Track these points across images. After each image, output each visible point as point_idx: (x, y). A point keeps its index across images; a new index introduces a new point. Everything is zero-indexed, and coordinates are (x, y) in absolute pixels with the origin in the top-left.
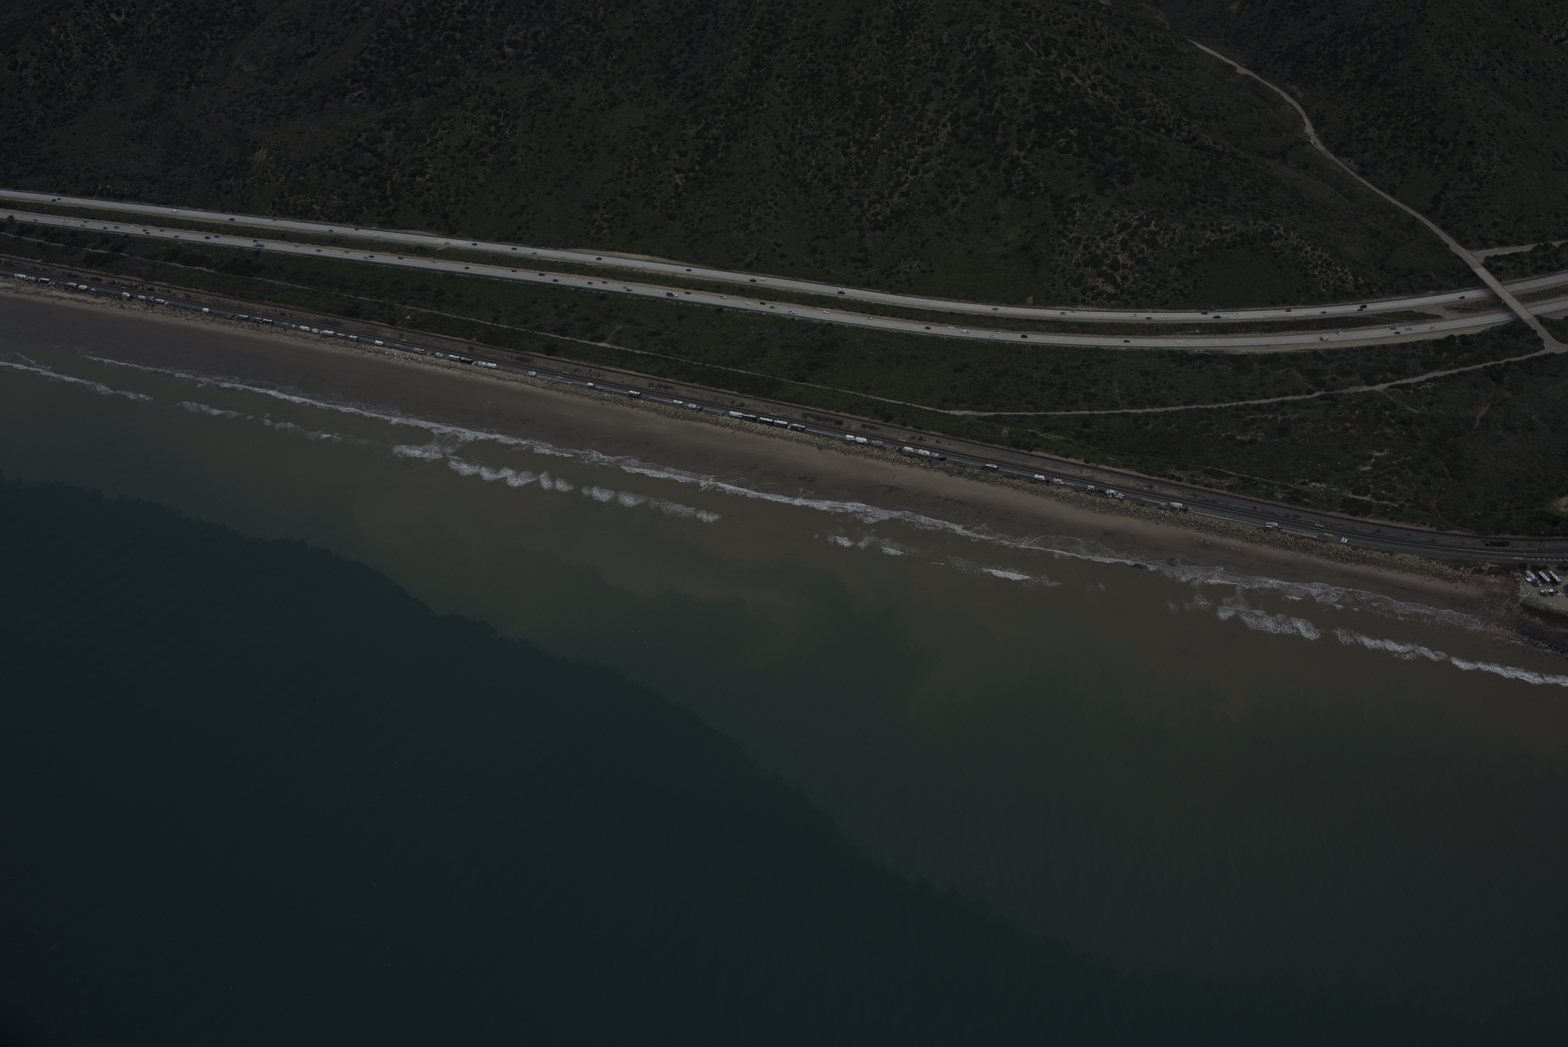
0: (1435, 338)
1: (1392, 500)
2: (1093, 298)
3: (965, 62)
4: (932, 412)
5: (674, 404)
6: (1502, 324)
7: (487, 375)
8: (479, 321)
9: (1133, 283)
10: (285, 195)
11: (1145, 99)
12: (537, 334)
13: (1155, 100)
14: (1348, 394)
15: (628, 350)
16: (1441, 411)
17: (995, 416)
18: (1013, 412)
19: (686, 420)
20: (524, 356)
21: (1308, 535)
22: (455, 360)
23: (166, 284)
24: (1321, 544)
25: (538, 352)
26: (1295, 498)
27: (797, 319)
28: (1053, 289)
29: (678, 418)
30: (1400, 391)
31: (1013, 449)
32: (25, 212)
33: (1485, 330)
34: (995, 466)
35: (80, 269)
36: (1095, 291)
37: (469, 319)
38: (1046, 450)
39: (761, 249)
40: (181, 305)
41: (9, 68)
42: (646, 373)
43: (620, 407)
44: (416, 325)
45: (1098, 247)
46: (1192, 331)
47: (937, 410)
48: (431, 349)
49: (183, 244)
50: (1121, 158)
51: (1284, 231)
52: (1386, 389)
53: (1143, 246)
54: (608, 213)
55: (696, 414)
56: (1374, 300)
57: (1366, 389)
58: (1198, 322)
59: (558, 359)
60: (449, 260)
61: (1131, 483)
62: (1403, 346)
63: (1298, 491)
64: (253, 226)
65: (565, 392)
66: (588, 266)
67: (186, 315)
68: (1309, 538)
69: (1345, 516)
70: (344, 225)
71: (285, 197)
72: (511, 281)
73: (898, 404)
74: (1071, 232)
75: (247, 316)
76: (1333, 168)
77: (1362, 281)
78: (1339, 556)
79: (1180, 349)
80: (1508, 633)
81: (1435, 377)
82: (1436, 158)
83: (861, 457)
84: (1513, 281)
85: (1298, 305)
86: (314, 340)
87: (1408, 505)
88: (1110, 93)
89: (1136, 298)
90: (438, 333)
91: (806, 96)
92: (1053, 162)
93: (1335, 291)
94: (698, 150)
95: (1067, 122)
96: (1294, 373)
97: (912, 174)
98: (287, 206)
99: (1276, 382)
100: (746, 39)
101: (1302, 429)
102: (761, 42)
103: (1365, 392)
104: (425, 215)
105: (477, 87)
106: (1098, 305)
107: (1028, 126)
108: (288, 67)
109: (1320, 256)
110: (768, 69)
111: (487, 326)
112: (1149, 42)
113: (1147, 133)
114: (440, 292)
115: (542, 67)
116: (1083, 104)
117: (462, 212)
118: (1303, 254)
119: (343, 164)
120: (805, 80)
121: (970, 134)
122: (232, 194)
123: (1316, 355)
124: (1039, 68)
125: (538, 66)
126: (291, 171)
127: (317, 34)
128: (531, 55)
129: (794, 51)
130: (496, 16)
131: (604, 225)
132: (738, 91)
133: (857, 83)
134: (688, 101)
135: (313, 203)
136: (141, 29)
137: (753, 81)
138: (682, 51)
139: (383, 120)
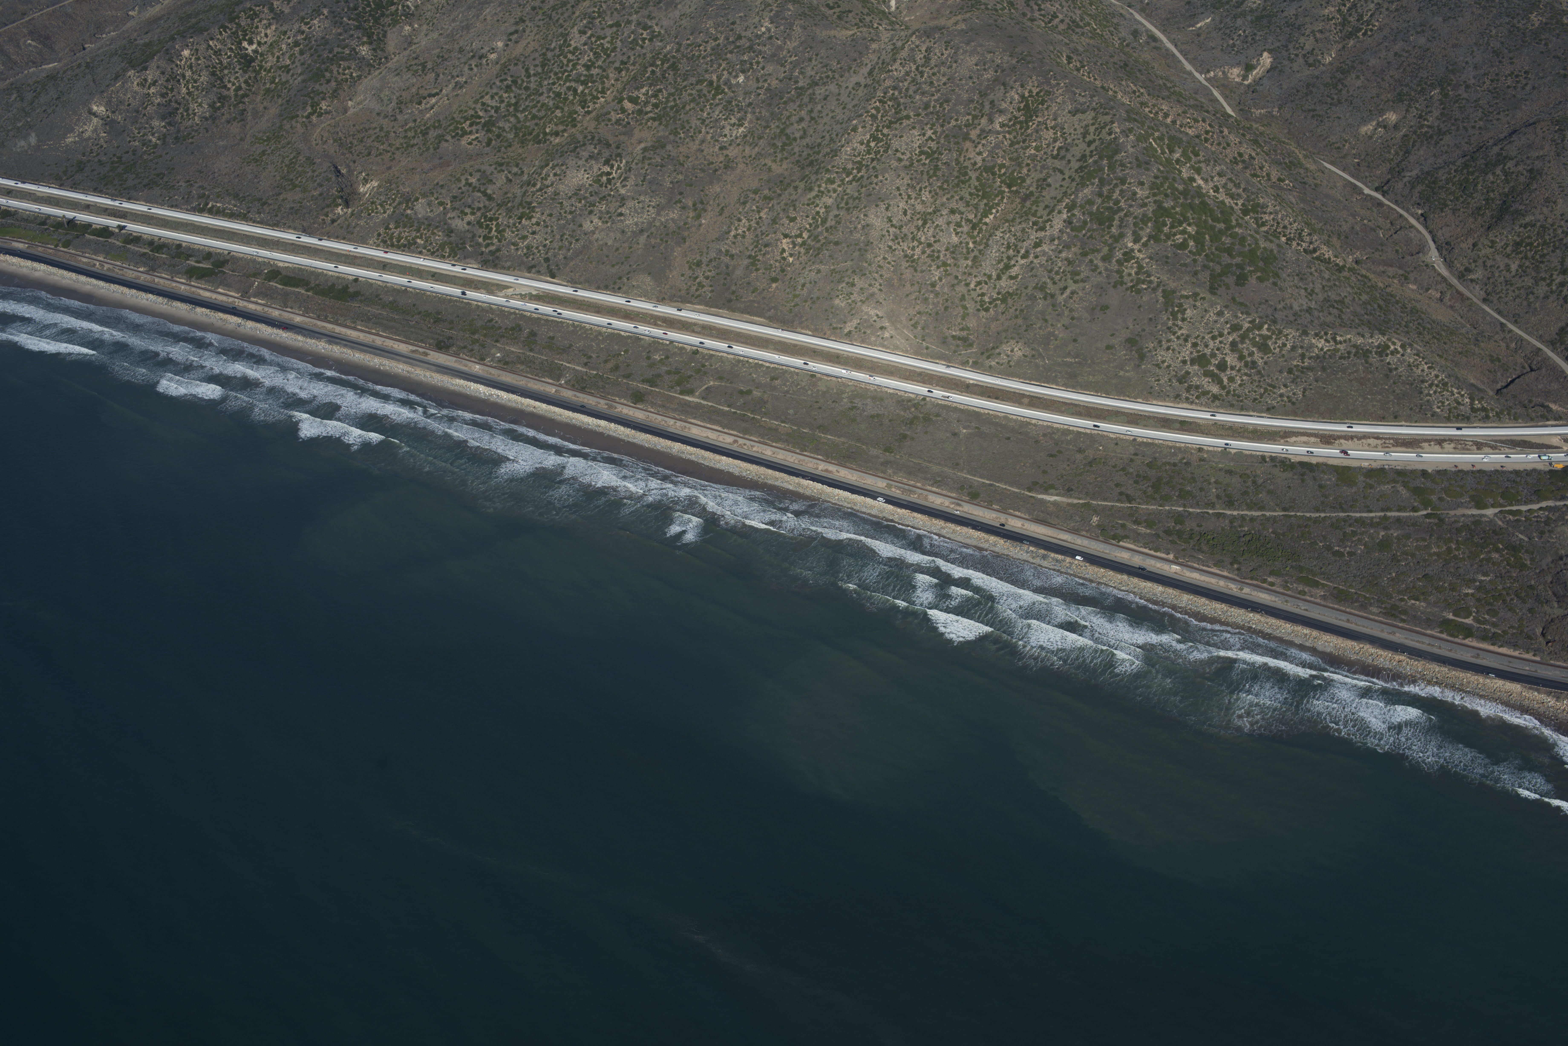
1: (1494, 625)
2: (1198, 397)
3: (1086, 152)
4: (1019, 493)
8: (570, 364)
9: (1240, 385)
10: (391, 226)
11: (1267, 206)
12: (626, 383)
13: (1278, 209)
14: (1455, 516)
15: (716, 406)
17: (1086, 503)
18: (1104, 502)
19: (767, 479)
20: (610, 403)
25: (624, 400)
28: (1157, 384)
29: (760, 477)
30: (1511, 517)
31: (1101, 538)
36: (1200, 390)
37: (561, 362)
38: (1135, 542)
39: (861, 320)
42: (732, 432)
44: (505, 362)
45: (1206, 346)
46: (1297, 439)
47: (1025, 492)
50: (1238, 260)
51: (1401, 346)
52: (1496, 515)
53: (1254, 349)
54: (710, 271)
57: (1474, 512)
58: (1304, 430)
61: (1221, 584)
62: (1517, 473)
64: (355, 254)
69: (1444, 636)
70: (445, 261)
71: (391, 229)
73: (987, 484)
74: (1181, 328)
77: (1479, 405)
81: (1549, 506)
85: (1409, 424)
87: (1511, 631)
88: (1232, 197)
89: (1242, 401)
90: (527, 372)
91: (922, 172)
92: (1167, 257)
93: (1450, 412)
94: (807, 217)
95: (1186, 219)
96: (1400, 488)
97: (1023, 257)
98: (391, 238)
99: (1381, 496)
100: (868, 112)
101: (1404, 546)
102: (882, 116)
103: (1473, 515)
104: (527, 258)
105: (593, 138)
106: (1201, 405)
107: (1145, 219)
108: (409, 105)
109: (1437, 376)
110: (886, 143)
111: (577, 370)
112: (1276, 155)
113: (1267, 239)
114: (533, 334)
115: (660, 124)
116: (1204, 204)
117: (565, 258)
118: (1419, 372)
119: (451, 202)
120: (923, 157)
121: (1085, 222)
122: (339, 222)
123: (1424, 473)
124: (1161, 164)
125: (656, 123)
126: (400, 204)
127: (441, 76)
128: (650, 112)
129: (914, 128)
130: (620, 72)
131: (705, 282)
132: (854, 163)
133: (975, 163)
134: (803, 168)
135: (417, 237)
136: (270, 58)
137: (870, 154)
138: (801, 120)
139: (496, 163)
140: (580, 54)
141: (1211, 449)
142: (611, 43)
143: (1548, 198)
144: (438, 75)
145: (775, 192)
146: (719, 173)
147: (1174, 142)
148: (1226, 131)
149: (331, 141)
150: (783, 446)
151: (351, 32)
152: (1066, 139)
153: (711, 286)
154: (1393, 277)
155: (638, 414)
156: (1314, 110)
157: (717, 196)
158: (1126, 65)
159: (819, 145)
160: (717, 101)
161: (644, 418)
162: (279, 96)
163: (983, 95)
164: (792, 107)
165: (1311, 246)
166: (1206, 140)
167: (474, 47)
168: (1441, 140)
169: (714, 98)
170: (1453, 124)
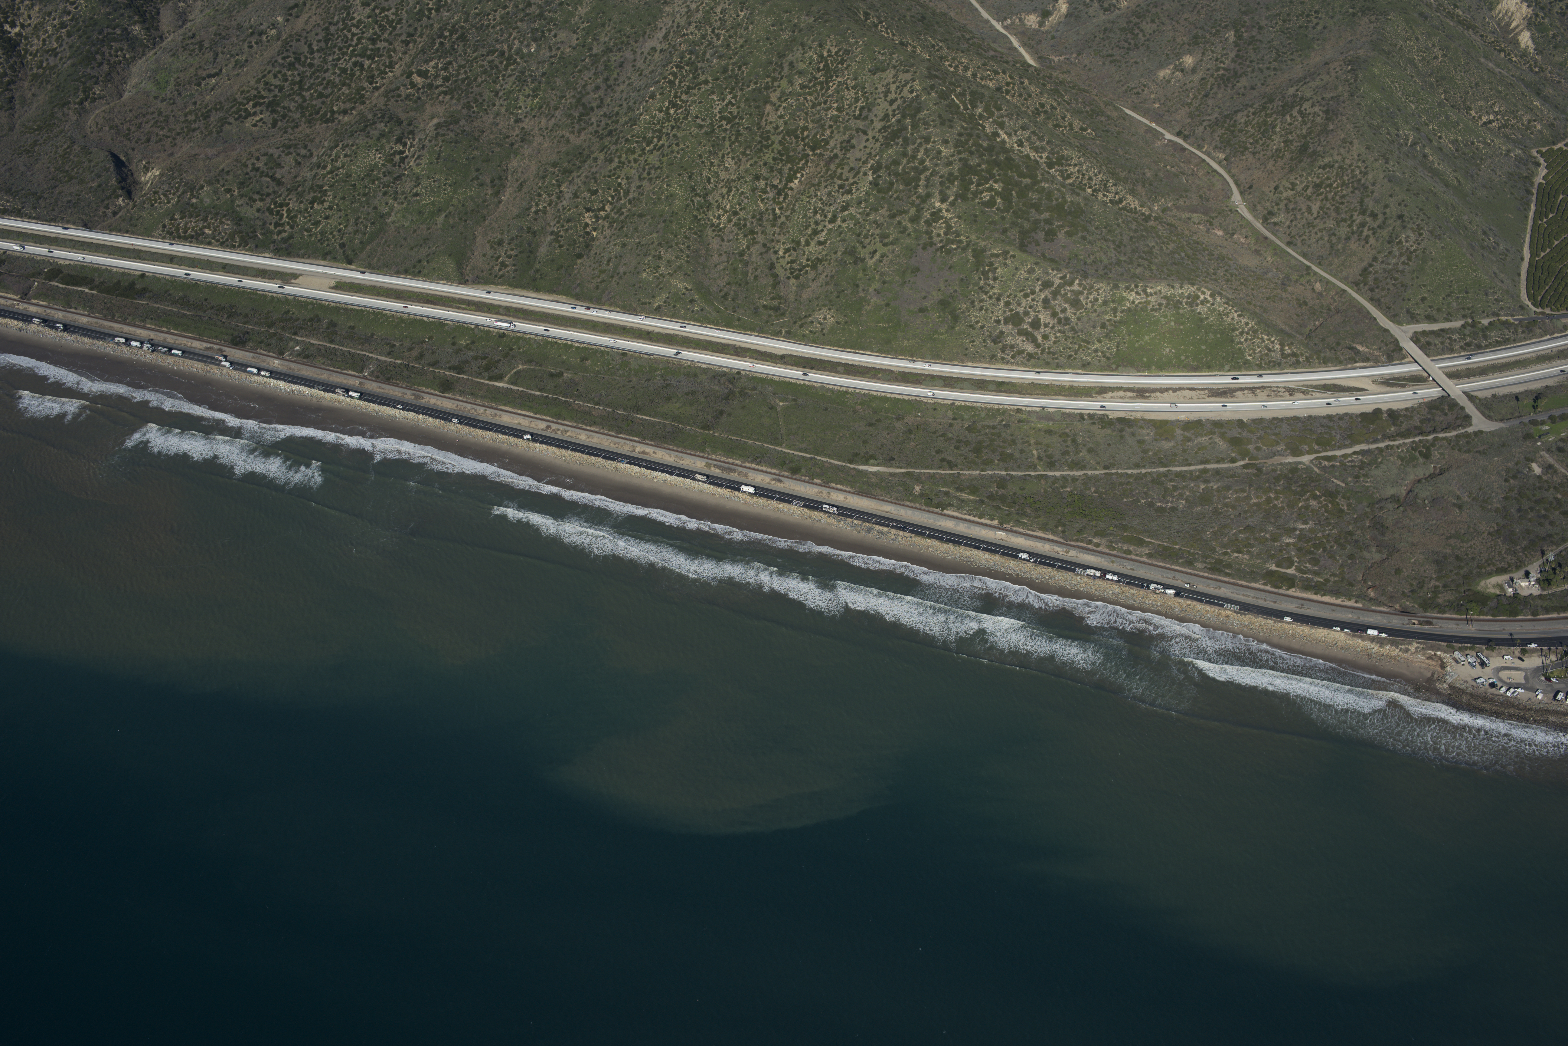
0: (1362, 411)
1: (1316, 573)
2: (1013, 357)
3: (889, 111)
4: (840, 466)
6: (1434, 398)
8: (371, 355)
9: (1055, 343)
10: (176, 217)
11: (1072, 159)
12: (432, 371)
13: (1082, 160)
14: (1273, 465)
15: (527, 391)
16: (1366, 485)
17: (907, 472)
18: (926, 469)
25: (432, 389)
26: (1216, 568)
28: (972, 345)
30: (1326, 463)
31: (927, 508)
33: (1413, 405)
36: (1015, 349)
37: (362, 353)
38: (958, 509)
39: (670, 293)
42: (545, 417)
44: (305, 356)
45: (1019, 304)
46: (1114, 394)
47: (846, 464)
50: (1046, 215)
51: (1210, 296)
52: (1311, 461)
53: (1066, 305)
54: (512, 250)
56: (1300, 371)
57: (1290, 459)
58: (1120, 385)
62: (1330, 417)
63: (1219, 562)
64: (140, 248)
69: (1268, 588)
71: (176, 220)
73: (806, 457)
74: (993, 287)
77: (1289, 351)
81: (1362, 450)
82: (1366, 230)
84: (1441, 357)
87: (1332, 579)
88: (1036, 150)
89: (1057, 358)
90: (328, 365)
91: (724, 138)
92: (976, 216)
93: (1261, 359)
94: (609, 189)
95: (992, 176)
96: (1217, 440)
97: (830, 222)
98: (178, 229)
99: (1199, 449)
100: (665, 78)
101: (1224, 498)
102: (680, 82)
103: (1289, 463)
104: (322, 244)
105: (383, 116)
106: (1017, 364)
107: (951, 178)
108: (187, 86)
109: (1247, 324)
110: (686, 110)
111: (380, 361)
112: (1077, 104)
113: (1073, 192)
114: (332, 324)
115: (452, 98)
116: (1009, 159)
117: (361, 243)
118: (1229, 320)
119: (239, 188)
120: (724, 122)
121: (892, 184)
122: (120, 214)
123: (1240, 423)
124: (964, 121)
125: (448, 97)
126: (184, 193)
127: (220, 55)
128: (442, 85)
129: (713, 93)
130: (407, 45)
131: (508, 262)
132: (654, 131)
133: (777, 127)
134: (602, 139)
135: (205, 227)
136: (36, 41)
137: (670, 121)
138: (598, 88)
139: (284, 145)
140: (365, 27)
141: (1029, 409)
142: (396, 14)
143: (1344, 139)
144: (217, 55)
145: (574, 165)
146: (515, 146)
147: (976, 97)
148: (1026, 82)
149: (107, 128)
150: (597, 430)
151: (122, 11)
152: (868, 99)
153: (514, 265)
154: (1199, 223)
155: (446, 404)
156: (1111, 56)
157: (515, 171)
158: (923, 18)
159: (617, 113)
160: (509, 72)
161: (454, 407)
162: (48, 82)
163: (781, 56)
164: (587, 75)
165: (1117, 197)
166: (1008, 92)
167: (252, 23)
168: (1238, 82)
169: (506, 69)
170: (1248, 66)
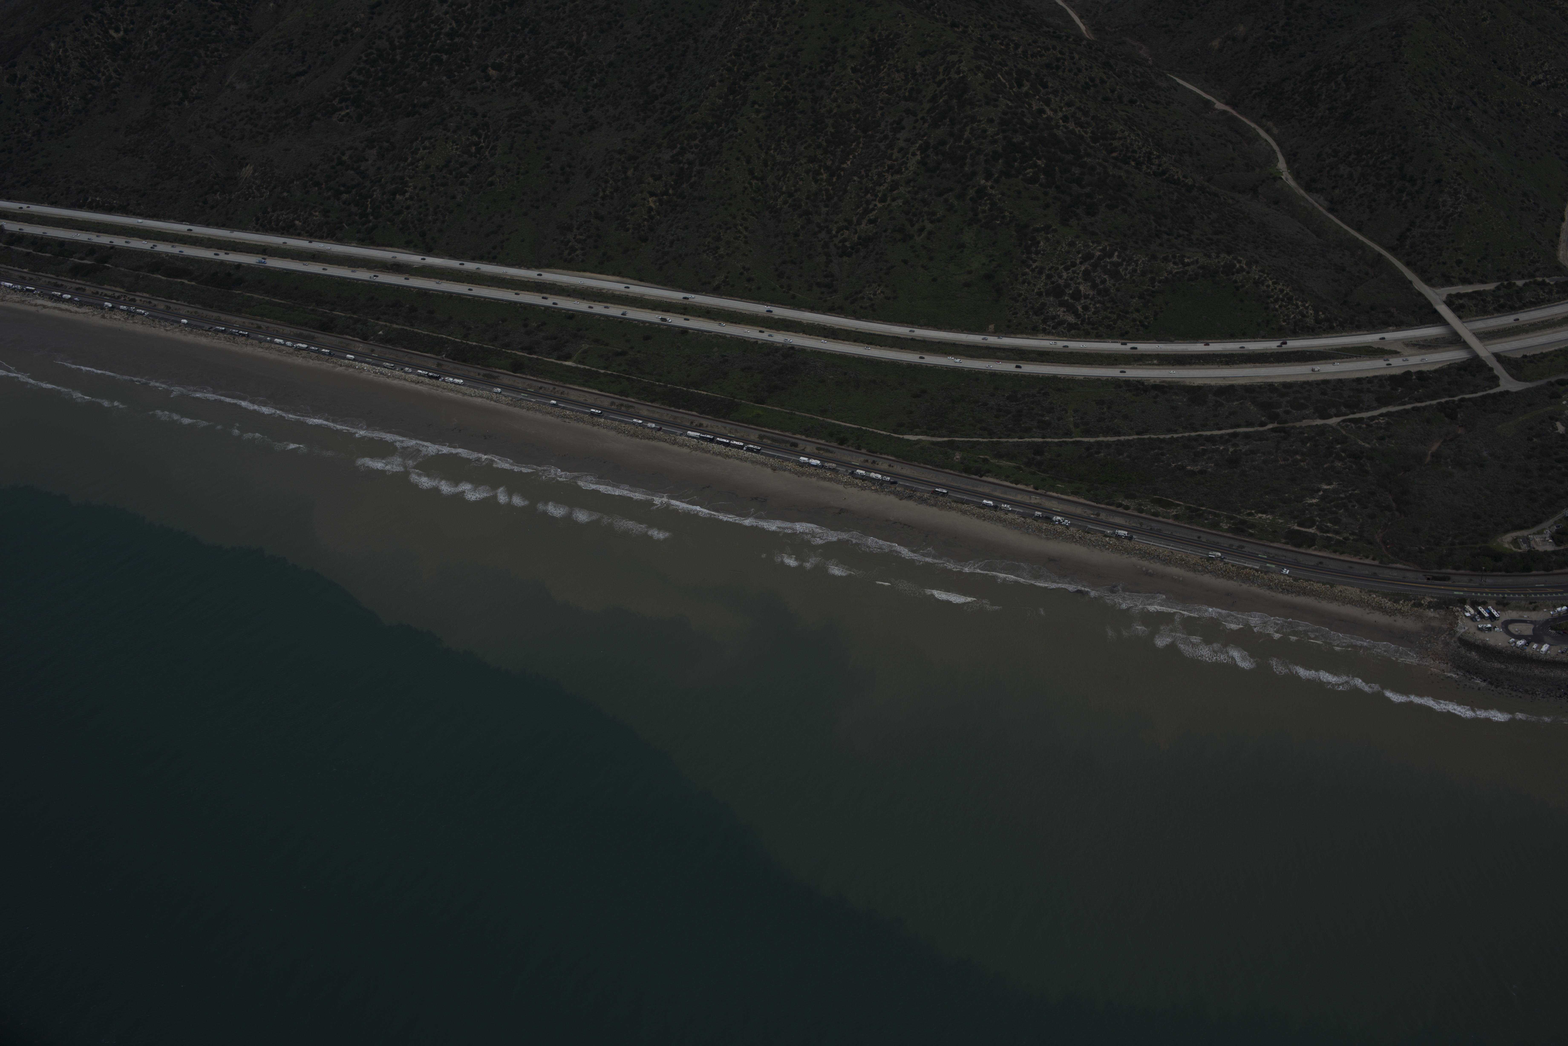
0: (1392, 374)
1: (1337, 532)
2: (1054, 328)
3: (937, 92)
4: (887, 436)
5: (634, 424)
6: (1460, 361)
7: (453, 391)
8: (449, 337)
9: (1094, 313)
10: (269, 210)
11: (1116, 132)
12: (505, 352)
13: (1126, 133)
14: (1301, 427)
15: (593, 369)
16: (1392, 445)
17: (949, 441)
18: (967, 438)
19: (644, 439)
20: (491, 373)
21: (1250, 566)
22: (423, 376)
23: (148, 295)
24: (1262, 575)
25: (504, 369)
26: (1240, 528)
27: (760, 342)
28: (1015, 317)
29: (637, 436)
30: (1353, 425)
31: (964, 475)
32: (16, 222)
33: (1442, 367)
34: (945, 491)
35: (65, 279)
36: (1056, 321)
37: (440, 336)
38: (996, 476)
39: (728, 273)
40: (161, 316)
41: (8, 81)
42: (608, 393)
43: (581, 425)
44: (388, 340)
45: (1060, 277)
46: (1150, 362)
47: (892, 434)
48: (399, 364)
49: (166, 256)
50: (1088, 190)
51: (1246, 264)
52: (1339, 423)
53: (1105, 277)
54: (581, 234)
55: (654, 433)
56: (1334, 335)
57: (1319, 422)
58: (1156, 353)
59: (524, 376)
60: (424, 277)
61: (1079, 511)
62: (1359, 380)
63: (1243, 522)
64: (235, 240)
65: (528, 409)
66: (560, 286)
67: (165, 326)
68: (1251, 569)
69: (1289, 547)
70: (324, 241)
71: (269, 213)
72: (482, 299)
73: (854, 428)
74: (1035, 261)
75: (223, 328)
76: (1302, 204)
77: (1323, 316)
78: (1280, 587)
79: (1136, 379)
80: (1443, 666)
81: (1389, 412)
82: (1404, 195)
83: (814, 480)
84: (1474, 319)
85: (1257, 338)
86: (287, 353)
87: (1352, 538)
88: (1081, 125)
89: (1096, 328)
91: (780, 123)
92: (1019, 192)
93: (1295, 325)
94: (672, 174)
95: (1036, 153)
96: (1248, 405)
97: (880, 201)
98: (270, 222)
99: (1230, 413)
100: (724, 66)
101: (1252, 461)
102: (738, 69)
103: (1317, 426)
104: (403, 233)
105: (460, 108)
106: (1058, 334)
107: (995, 156)
108: (278, 84)
109: (1282, 291)
110: (744, 96)
111: (459, 344)
113: (1116, 166)
114: (413, 308)
115: (524, 90)
116: (1053, 136)
117: (440, 231)
118: (1264, 287)
119: (326, 182)
120: (780, 107)
121: (939, 163)
122: (217, 208)
123: (1271, 387)
124: (1010, 100)
125: (521, 89)
126: (275, 187)
127: (308, 53)
128: (515, 78)
129: (769, 79)
130: (482, 39)
131: (577, 246)
132: (714, 117)
133: (830, 111)
134: (665, 126)
135: (295, 219)
136: (138, 45)
137: (729, 107)
138: (661, 77)
139: (367, 139)
140: (443, 23)
143: (1386, 105)
144: (305, 53)
145: (639, 151)
146: (584, 135)
147: (1023, 75)
148: (1077, 57)
151: (217, 14)
152: (917, 81)
153: (583, 249)
154: (1243, 192)
155: (518, 382)
157: (584, 159)
159: (680, 101)
160: (578, 63)
162: (150, 84)
163: (835, 41)
164: (651, 65)
165: (1161, 169)
167: (338, 22)
168: (1287, 50)
169: (575, 60)
170: (1298, 34)
